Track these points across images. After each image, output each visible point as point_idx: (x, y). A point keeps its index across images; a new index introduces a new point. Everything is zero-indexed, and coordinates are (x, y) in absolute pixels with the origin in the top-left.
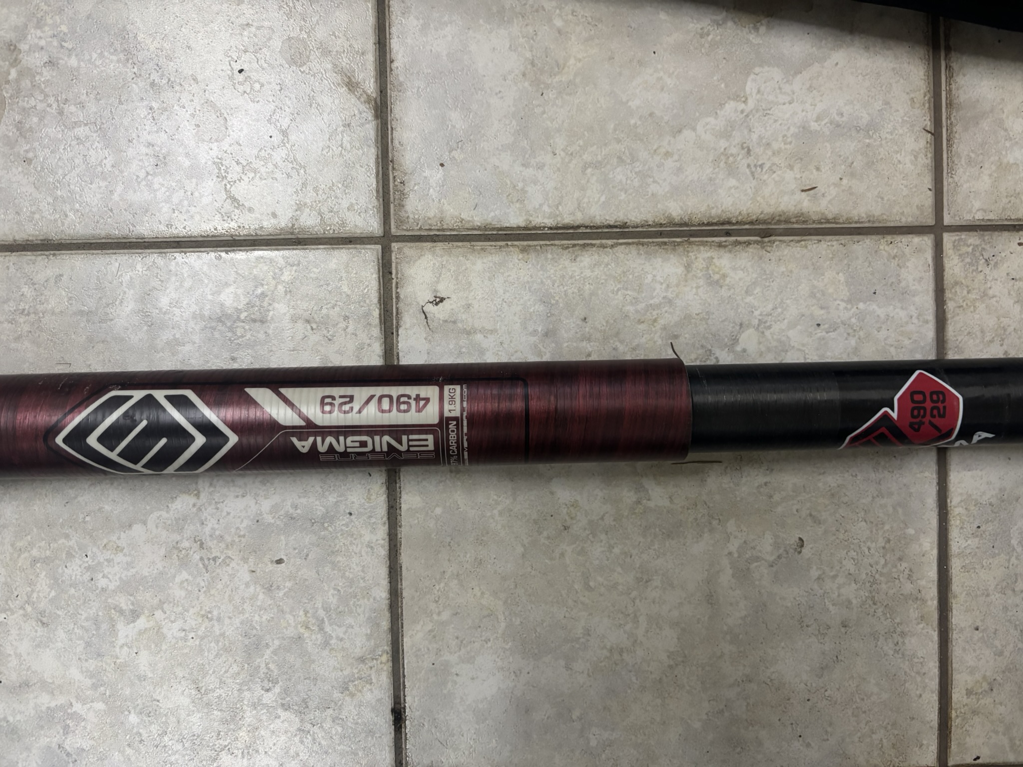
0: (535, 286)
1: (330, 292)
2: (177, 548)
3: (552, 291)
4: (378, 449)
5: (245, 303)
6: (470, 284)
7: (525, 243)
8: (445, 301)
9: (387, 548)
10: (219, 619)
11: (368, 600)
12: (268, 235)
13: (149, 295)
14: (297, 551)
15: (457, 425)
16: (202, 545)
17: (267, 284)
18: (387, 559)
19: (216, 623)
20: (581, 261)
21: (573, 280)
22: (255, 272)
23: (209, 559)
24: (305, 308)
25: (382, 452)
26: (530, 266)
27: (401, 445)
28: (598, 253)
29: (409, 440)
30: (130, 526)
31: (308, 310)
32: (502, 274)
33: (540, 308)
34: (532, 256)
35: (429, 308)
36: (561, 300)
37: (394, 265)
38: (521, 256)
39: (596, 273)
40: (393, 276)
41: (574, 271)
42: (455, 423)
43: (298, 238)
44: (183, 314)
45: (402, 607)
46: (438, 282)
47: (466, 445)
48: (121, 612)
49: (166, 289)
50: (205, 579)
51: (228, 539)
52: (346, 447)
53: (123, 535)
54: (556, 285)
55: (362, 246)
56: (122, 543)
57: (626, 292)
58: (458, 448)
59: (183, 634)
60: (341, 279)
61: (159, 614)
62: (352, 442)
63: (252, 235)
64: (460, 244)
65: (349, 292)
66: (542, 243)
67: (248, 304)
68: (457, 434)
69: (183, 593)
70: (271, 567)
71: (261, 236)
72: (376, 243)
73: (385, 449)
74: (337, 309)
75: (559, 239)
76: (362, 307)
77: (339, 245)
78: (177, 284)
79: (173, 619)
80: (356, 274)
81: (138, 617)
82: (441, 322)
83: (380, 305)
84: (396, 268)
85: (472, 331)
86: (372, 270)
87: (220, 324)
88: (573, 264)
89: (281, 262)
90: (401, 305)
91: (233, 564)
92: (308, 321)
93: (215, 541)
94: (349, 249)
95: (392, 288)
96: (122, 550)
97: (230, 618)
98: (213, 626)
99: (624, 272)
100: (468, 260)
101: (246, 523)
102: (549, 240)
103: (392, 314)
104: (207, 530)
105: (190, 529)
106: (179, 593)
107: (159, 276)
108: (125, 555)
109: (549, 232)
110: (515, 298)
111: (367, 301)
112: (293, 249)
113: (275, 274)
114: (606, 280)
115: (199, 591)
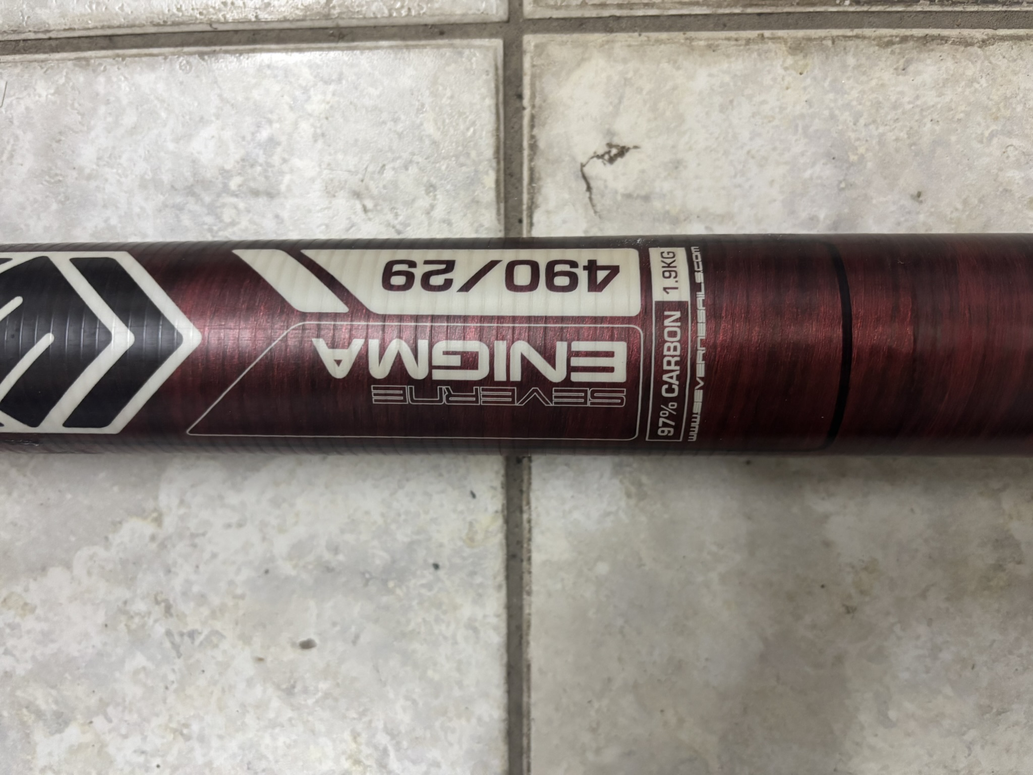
0: (817, 124)
1: (400, 135)
2: (125, 613)
3: (853, 135)
4: (500, 376)
5: (238, 157)
6: (680, 118)
7: (801, 33)
8: (628, 156)
9: (503, 629)
10: (202, 739)
11: (468, 720)
12: (279, 21)
13: (59, 141)
14: (338, 628)
15: (683, 320)
16: (168, 610)
17: (280, 120)
18: (503, 651)
19: (196, 745)
20: (918, 73)
21: (900, 111)
22: (256, 94)
23: (182, 635)
24: (352, 168)
25: (508, 382)
26: (809, 81)
27: (554, 366)
28: (954, 57)
29: (571, 354)
30: (44, 569)
31: (357, 173)
32: (750, 98)
33: (825, 172)
34: (815, 60)
35: (597, 169)
36: (869, 155)
37: (527, 80)
38: (790, 61)
39: (948, 99)
40: (526, 102)
41: (902, 93)
42: (678, 314)
43: (338, 28)
44: (123, 180)
45: (529, 736)
46: (616, 114)
47: (701, 371)
48: (39, 714)
49: (90, 129)
50: (176, 668)
51: (216, 601)
52: (431, 367)
53: (33, 586)
54: (862, 121)
55: (465, 42)
56: (33, 597)
57: (1009, 141)
58: (681, 378)
59: (141, 759)
60: (421, 109)
61: (99, 722)
62: (447, 353)
63: (250, 22)
64: (664, 35)
65: (437, 136)
66: (835, 32)
67: (243, 160)
68: (683, 342)
69: (139, 691)
70: (292, 654)
71: (266, 22)
72: (492, 36)
73: (516, 376)
74: (413, 170)
75: (871, 25)
76: (462, 165)
77: (420, 39)
78: (110, 119)
79: (123, 731)
80: (452, 97)
81: (66, 723)
82: (619, 198)
83: (498, 163)
84: (533, 85)
85: (682, 217)
86: (484, 91)
87: (191, 200)
88: (901, 78)
89: (307, 75)
90: (539, 162)
91: (225, 645)
92: (357, 195)
93: (192, 604)
94: (439, 47)
95: (521, 127)
96: (33, 610)
97: (221, 737)
98: (191, 750)
99: (1006, 98)
100: (678, 68)
101: (246, 574)
102: (850, 26)
103: (520, 180)
104: (177, 583)
105: (146, 581)
106: (132, 691)
107: (76, 105)
108: (38, 619)
109: (852, 9)
110: (774, 149)
111: (473, 154)
112: (330, 49)
113: (295, 99)
114: (968, 114)
115: (167, 688)
